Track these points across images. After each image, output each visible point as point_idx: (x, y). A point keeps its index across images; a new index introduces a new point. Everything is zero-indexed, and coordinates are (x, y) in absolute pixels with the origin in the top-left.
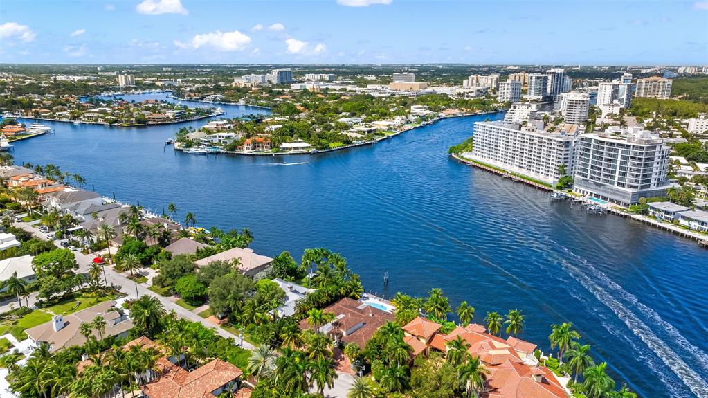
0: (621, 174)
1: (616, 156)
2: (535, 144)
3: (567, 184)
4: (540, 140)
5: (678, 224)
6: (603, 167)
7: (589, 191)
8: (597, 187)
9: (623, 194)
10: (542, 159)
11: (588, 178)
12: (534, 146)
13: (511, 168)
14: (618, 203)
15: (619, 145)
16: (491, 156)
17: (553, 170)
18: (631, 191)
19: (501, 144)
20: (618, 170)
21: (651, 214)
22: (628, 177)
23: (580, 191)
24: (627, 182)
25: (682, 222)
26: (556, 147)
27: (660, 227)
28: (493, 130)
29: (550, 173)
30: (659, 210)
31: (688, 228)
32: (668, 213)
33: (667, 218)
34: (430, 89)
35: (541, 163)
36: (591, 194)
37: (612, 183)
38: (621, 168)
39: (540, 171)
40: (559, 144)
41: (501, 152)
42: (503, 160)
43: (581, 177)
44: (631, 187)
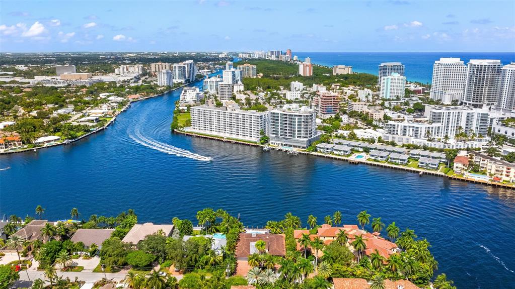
0: (298, 131)
1: (295, 122)
2: (240, 119)
3: (266, 140)
4: (244, 116)
5: (333, 154)
6: (288, 128)
7: (280, 143)
8: (285, 140)
9: (302, 142)
10: (246, 128)
11: (279, 136)
12: (239, 120)
13: (225, 135)
14: (299, 147)
15: (295, 115)
16: (207, 129)
17: (255, 133)
18: (306, 140)
19: (214, 120)
20: (296, 129)
21: (318, 151)
22: (302, 132)
23: (274, 144)
24: (302, 136)
25: (335, 152)
26: (255, 119)
27: (327, 157)
28: (206, 111)
29: (253, 135)
30: (323, 148)
31: (339, 155)
32: (328, 149)
33: (328, 152)
34: (96, 78)
35: (246, 130)
36: (282, 144)
37: (294, 137)
38: (298, 128)
39: (246, 134)
40: (256, 117)
41: (215, 126)
42: (217, 130)
43: (274, 136)
44: (304, 137)
